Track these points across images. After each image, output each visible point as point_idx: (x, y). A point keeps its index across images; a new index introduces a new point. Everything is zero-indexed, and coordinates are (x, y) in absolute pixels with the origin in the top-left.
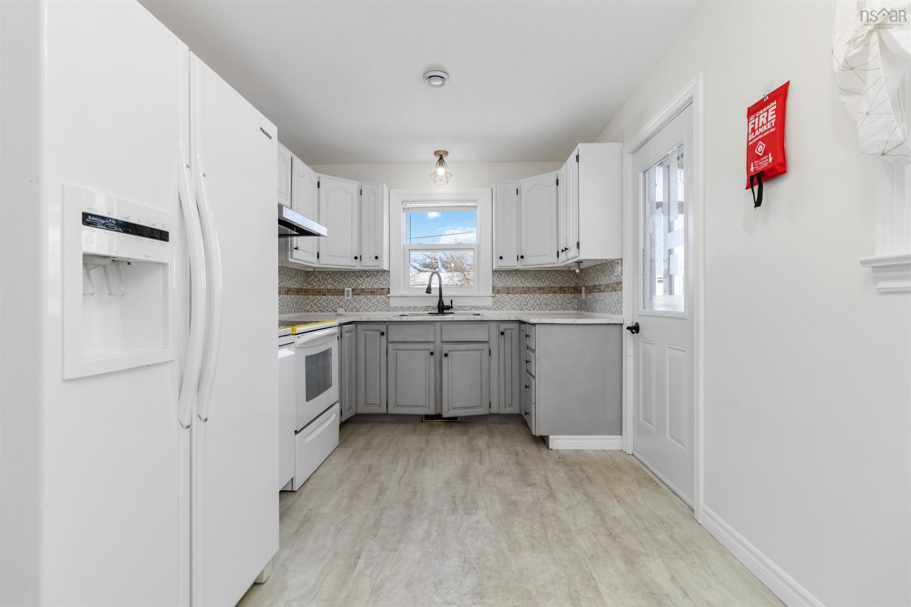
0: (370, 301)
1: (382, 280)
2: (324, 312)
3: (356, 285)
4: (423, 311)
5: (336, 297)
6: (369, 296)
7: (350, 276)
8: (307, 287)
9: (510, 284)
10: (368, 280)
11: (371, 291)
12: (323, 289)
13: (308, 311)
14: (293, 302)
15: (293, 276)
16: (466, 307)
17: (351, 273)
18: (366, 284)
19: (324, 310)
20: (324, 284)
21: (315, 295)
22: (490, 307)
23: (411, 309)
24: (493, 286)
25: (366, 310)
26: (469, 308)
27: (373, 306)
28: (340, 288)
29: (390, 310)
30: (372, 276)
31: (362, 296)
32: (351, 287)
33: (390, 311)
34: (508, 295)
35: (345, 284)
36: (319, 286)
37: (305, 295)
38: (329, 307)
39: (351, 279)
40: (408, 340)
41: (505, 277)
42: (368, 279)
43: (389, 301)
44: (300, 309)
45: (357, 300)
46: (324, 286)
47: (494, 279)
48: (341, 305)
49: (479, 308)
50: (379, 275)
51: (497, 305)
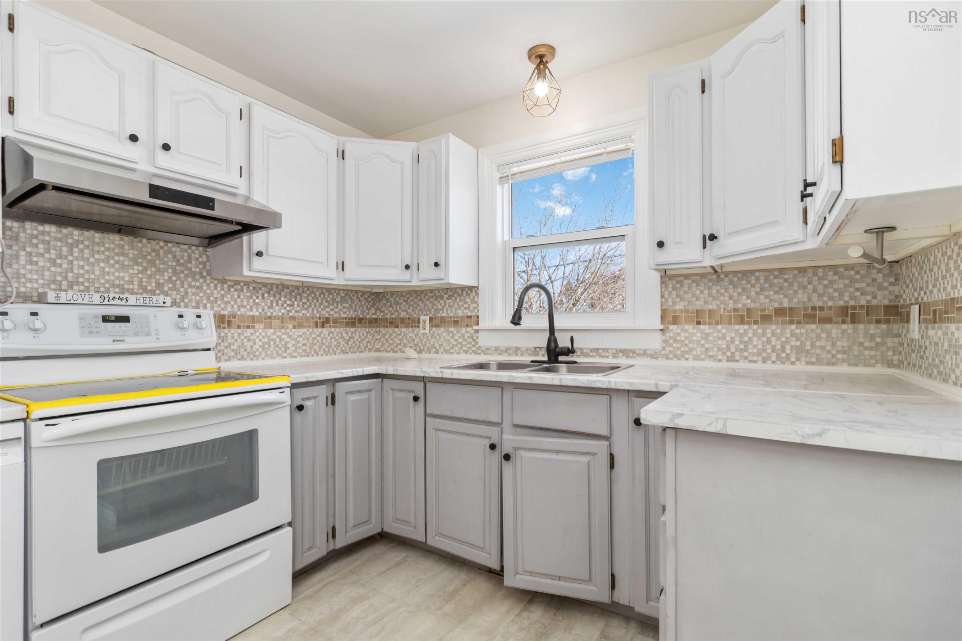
0: (452, 337)
1: (469, 303)
2: (397, 352)
3: (434, 311)
4: (530, 355)
5: (410, 329)
6: (451, 329)
7: (427, 297)
8: (378, 316)
9: (702, 303)
10: (449, 304)
11: (454, 321)
12: (396, 318)
13: (378, 350)
16: (607, 350)
17: (429, 292)
18: (447, 309)
19: (397, 349)
20: (397, 311)
21: (387, 327)
22: (656, 352)
23: (511, 352)
24: (664, 307)
25: (447, 352)
26: (613, 353)
27: (457, 345)
28: (415, 316)
29: (480, 352)
30: (456, 295)
31: (442, 329)
32: (429, 315)
33: (480, 354)
34: (698, 326)
35: (420, 310)
36: (392, 314)
37: (370, 327)
38: (403, 345)
39: (428, 302)
41: (690, 287)
42: (449, 301)
43: (477, 337)
45: (436, 335)
46: (396, 314)
47: (667, 293)
48: (416, 343)
49: (634, 352)
50: (465, 295)
51: (671, 349)
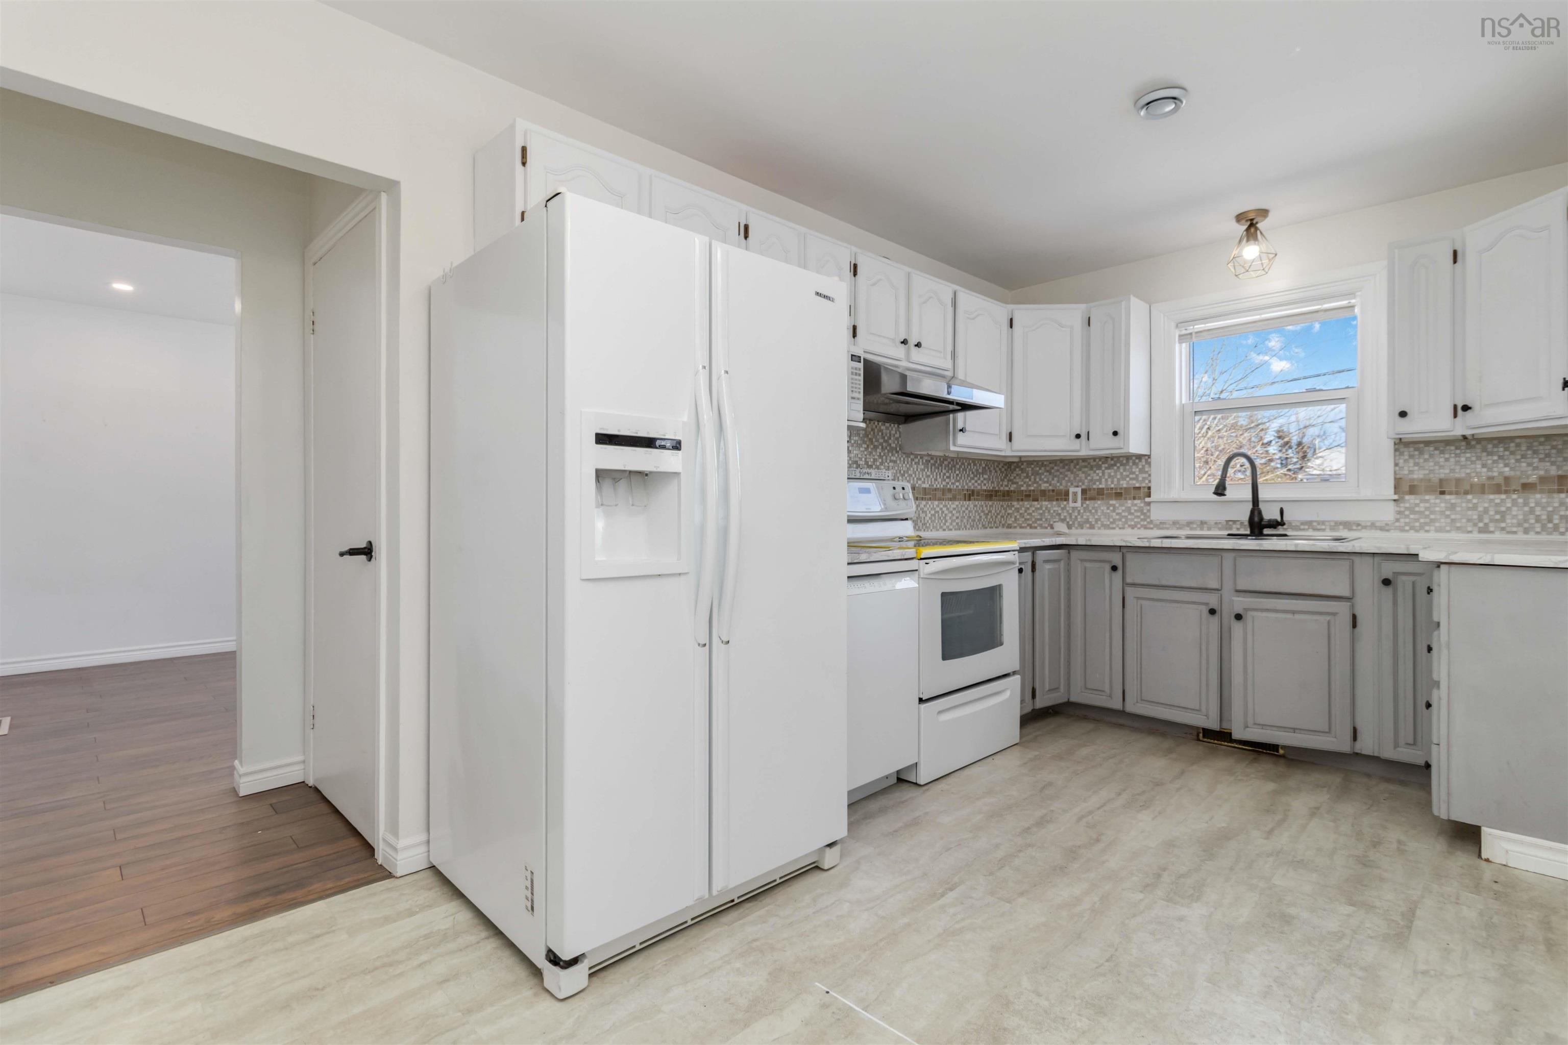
0: (1114, 511)
1: (1137, 473)
2: (1036, 528)
3: (1089, 482)
4: (1220, 529)
5: (1054, 503)
6: (1113, 502)
7: (1078, 467)
8: (1009, 488)
9: (1447, 471)
10: (1109, 474)
11: (1115, 493)
12: (1034, 490)
13: (1009, 527)
14: (980, 511)
15: (980, 471)
16: (1323, 523)
17: (1081, 461)
18: (1106, 480)
19: (1036, 525)
20: (1035, 482)
21: (1022, 500)
22: (1387, 524)
23: (1195, 526)
24: (1398, 476)
25: (1107, 527)
26: (1330, 526)
27: (1120, 520)
28: (1061, 487)
29: (1152, 526)
30: (1118, 465)
31: (1099, 502)
32: (1081, 486)
33: (1152, 529)
34: (1442, 496)
35: (1069, 481)
36: (1028, 486)
37: (1003, 500)
38: (1044, 520)
39: (1080, 472)
40: (1164, 583)
41: (1431, 456)
42: (1109, 471)
43: (1149, 511)
44: (995, 522)
45: (1090, 508)
46: (1035, 485)
47: (1401, 461)
48: (1062, 517)
49: (1358, 525)
50: (1131, 464)
51: (1407, 520)
